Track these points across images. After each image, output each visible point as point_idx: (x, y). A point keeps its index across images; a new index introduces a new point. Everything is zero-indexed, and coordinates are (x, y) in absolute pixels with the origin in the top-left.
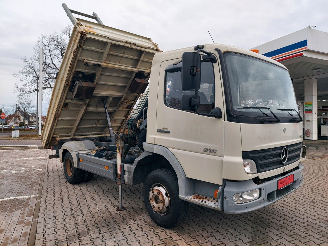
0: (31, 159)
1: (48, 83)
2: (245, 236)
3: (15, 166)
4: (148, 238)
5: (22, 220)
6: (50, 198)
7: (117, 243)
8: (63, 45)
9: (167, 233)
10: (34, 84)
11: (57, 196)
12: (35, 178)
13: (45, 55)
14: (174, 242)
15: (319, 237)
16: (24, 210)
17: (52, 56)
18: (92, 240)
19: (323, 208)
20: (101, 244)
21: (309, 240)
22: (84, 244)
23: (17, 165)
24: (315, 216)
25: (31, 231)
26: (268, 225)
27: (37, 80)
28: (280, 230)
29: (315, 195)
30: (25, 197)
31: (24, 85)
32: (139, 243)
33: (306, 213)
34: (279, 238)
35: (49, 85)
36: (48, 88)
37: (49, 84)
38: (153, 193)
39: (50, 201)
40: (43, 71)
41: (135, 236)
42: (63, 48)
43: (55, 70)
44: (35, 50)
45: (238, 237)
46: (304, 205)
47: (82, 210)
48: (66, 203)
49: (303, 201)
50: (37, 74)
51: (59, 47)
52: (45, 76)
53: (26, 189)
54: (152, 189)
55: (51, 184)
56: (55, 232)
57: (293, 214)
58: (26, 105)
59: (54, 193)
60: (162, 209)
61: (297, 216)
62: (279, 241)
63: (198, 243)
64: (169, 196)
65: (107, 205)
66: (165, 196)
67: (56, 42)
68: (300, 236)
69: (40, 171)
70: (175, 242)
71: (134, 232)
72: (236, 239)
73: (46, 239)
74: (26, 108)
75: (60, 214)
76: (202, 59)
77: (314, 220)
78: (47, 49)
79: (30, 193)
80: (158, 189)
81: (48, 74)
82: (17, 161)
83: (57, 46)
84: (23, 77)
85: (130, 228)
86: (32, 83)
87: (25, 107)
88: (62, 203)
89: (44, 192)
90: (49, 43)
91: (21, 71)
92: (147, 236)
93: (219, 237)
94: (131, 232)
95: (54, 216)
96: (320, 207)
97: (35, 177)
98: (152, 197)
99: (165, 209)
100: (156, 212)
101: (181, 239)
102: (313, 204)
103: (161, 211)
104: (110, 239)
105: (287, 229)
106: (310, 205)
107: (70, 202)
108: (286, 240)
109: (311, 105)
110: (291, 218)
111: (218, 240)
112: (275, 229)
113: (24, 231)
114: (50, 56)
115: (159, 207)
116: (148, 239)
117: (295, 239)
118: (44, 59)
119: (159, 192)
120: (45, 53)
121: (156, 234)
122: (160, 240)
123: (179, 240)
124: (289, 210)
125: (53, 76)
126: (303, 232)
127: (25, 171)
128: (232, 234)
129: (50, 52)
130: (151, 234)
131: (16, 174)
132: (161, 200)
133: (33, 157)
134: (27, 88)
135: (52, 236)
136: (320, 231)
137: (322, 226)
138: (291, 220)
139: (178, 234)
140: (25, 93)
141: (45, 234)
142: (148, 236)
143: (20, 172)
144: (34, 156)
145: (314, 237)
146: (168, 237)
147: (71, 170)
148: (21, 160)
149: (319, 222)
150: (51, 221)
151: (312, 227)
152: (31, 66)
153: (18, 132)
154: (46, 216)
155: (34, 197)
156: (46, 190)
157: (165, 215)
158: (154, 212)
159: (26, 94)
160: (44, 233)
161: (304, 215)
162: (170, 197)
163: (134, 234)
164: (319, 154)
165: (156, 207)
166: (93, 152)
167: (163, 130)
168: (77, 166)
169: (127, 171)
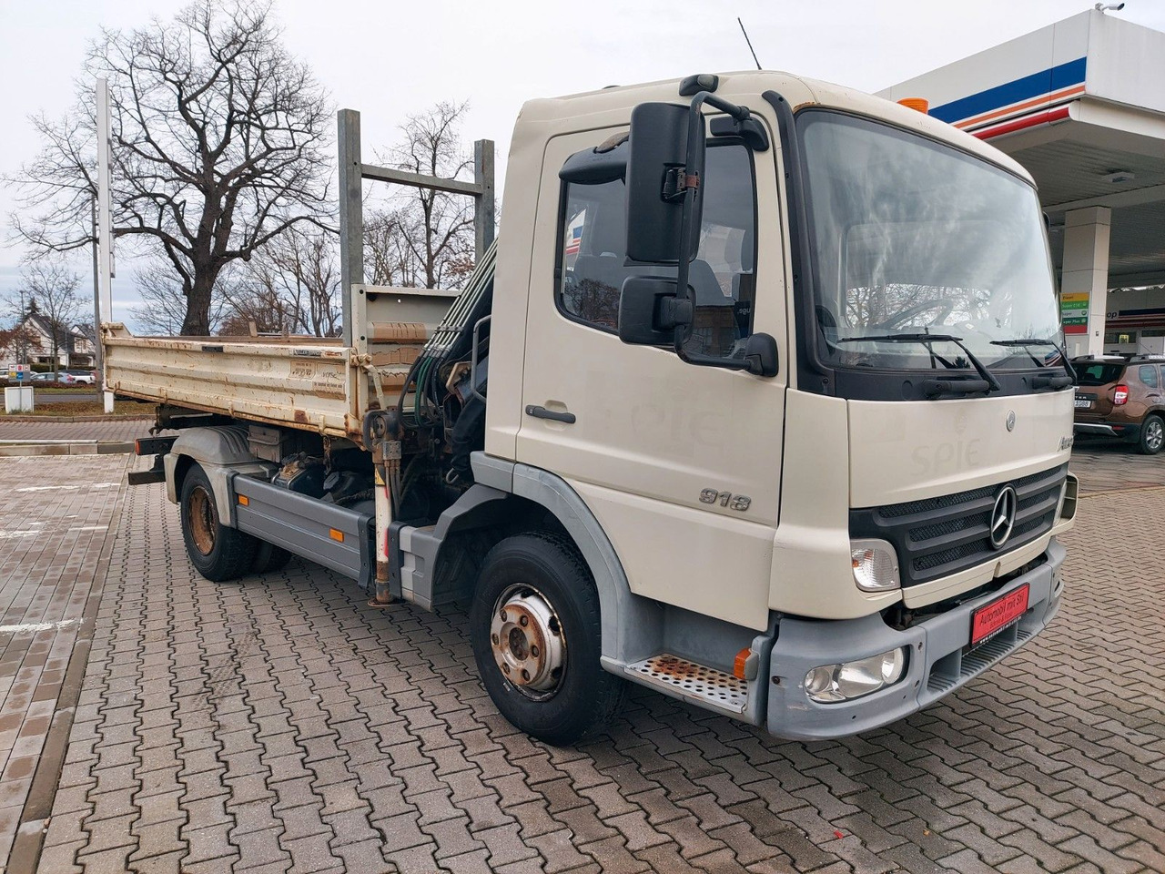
0: (72, 487)
1: (133, 212)
2: (840, 770)
3: (9, 513)
4: (482, 780)
5: (15, 711)
6: (129, 629)
7: (368, 799)
8: (186, 69)
9: (553, 761)
10: (79, 216)
11: (156, 625)
12: (79, 559)
13: (118, 106)
14: (578, 795)
15: (1104, 774)
16: (27, 675)
17: (146, 113)
18: (273, 786)
19: (1118, 669)
20: (305, 803)
21: (1071, 785)
22: (241, 804)
23: (16, 510)
24: (1093, 697)
25: (44, 756)
26: (922, 728)
27: (93, 203)
28: (967, 749)
29: (1091, 623)
30: (33, 626)
31: (45, 220)
32: (449, 796)
33: (1059, 687)
34: (964, 777)
35: (137, 219)
36: (134, 230)
37: (137, 215)
38: (504, 620)
39: (127, 642)
40: (110, 167)
41: (434, 771)
42: (184, 81)
43: (156, 163)
44: (77, 86)
45: (814, 772)
46: (1052, 659)
47: (243, 676)
48: (187, 650)
49: (1048, 644)
50: (92, 180)
51: (169, 75)
52: (118, 185)
53: (40, 598)
54: (502, 606)
55: (134, 578)
56: (134, 759)
57: (1012, 691)
58: (58, 294)
59: (145, 613)
60: (535, 679)
61: (1028, 698)
62: (963, 788)
63: (666, 795)
64: (561, 629)
65: (337, 658)
66: (547, 632)
67: (158, 57)
68: (1038, 768)
69: (99, 534)
70: (581, 793)
71: (432, 758)
72: (807, 782)
73: (100, 784)
74: (57, 308)
75: (157, 693)
76: (709, 135)
77: (1087, 711)
78: (126, 85)
79: (55, 612)
80: (522, 604)
81: (132, 179)
82: (18, 495)
83: (164, 72)
84: (38, 191)
85: (419, 743)
86: (75, 212)
87: (53, 301)
88: (172, 652)
89: (106, 611)
90: (130, 60)
91: (28, 168)
92: (478, 771)
93: (745, 774)
94: (423, 755)
95: (135, 698)
96: (1108, 664)
97: (81, 553)
98: (499, 635)
99: (546, 677)
100: (515, 687)
101: (603, 781)
102: (1084, 656)
103: (533, 684)
104: (342, 784)
105: (992, 746)
106: (1072, 657)
107: (199, 648)
108: (988, 784)
109: (1085, 304)
110: (1006, 705)
111: (739, 786)
112: (946, 746)
113: (16, 755)
114: (139, 111)
115: (524, 672)
116: (484, 785)
117: (1019, 781)
118: (114, 123)
119: (526, 617)
120: (119, 100)
121: (515, 763)
122: (529, 786)
123: (597, 785)
124: (999, 674)
125: (150, 185)
126: (1048, 756)
127: (44, 534)
128: (794, 764)
129: (136, 95)
130: (494, 763)
131: (10, 542)
132: (533, 647)
133: (77, 482)
134: (54, 229)
135: (125, 772)
136: (1111, 751)
137: (1115, 734)
138: (1008, 712)
139: (593, 765)
140: (49, 251)
141: (95, 765)
142: (483, 772)
143: (25, 536)
144: (83, 478)
145: (1086, 773)
146: (559, 774)
147: (210, 531)
148: (34, 492)
149: (1104, 719)
150: (127, 715)
151: (1081, 736)
152: (68, 148)
153: (28, 392)
154: (107, 699)
155: (68, 629)
156: (117, 603)
157: (548, 700)
158: (507, 687)
159: (54, 254)
160: (93, 762)
161: (1051, 694)
162: (564, 634)
163: (433, 766)
164: (1104, 479)
165: (515, 669)
166: (288, 472)
167: (548, 409)
168: (230, 522)
169: (412, 554)
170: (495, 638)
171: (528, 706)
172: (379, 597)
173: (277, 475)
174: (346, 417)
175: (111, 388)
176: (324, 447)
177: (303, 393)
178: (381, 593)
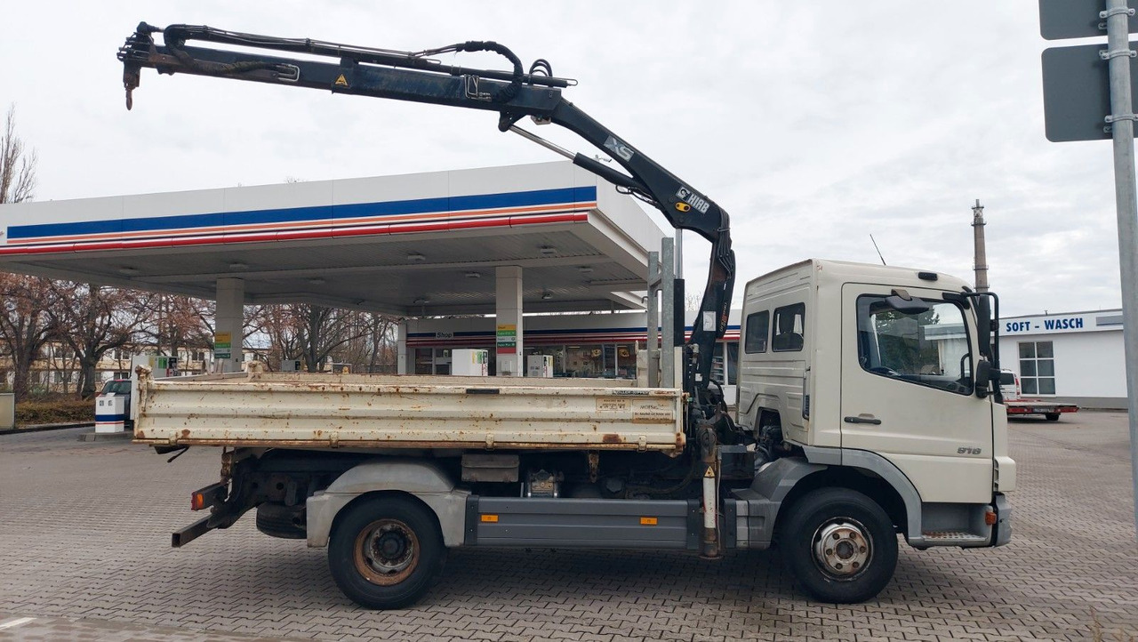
38: (837, 538)
80: (844, 528)
98: (833, 549)
109: (514, 333)
115: (854, 564)
119: (853, 533)
132: (862, 547)
157: (858, 578)
158: (827, 580)
165: (847, 564)
166: (545, 487)
167: (861, 418)
168: (463, 541)
169: (748, 517)
170: (829, 552)
171: (847, 585)
172: (713, 553)
173: (529, 490)
174: (679, 435)
175: (156, 439)
176: (590, 462)
177: (612, 421)
178: (714, 550)
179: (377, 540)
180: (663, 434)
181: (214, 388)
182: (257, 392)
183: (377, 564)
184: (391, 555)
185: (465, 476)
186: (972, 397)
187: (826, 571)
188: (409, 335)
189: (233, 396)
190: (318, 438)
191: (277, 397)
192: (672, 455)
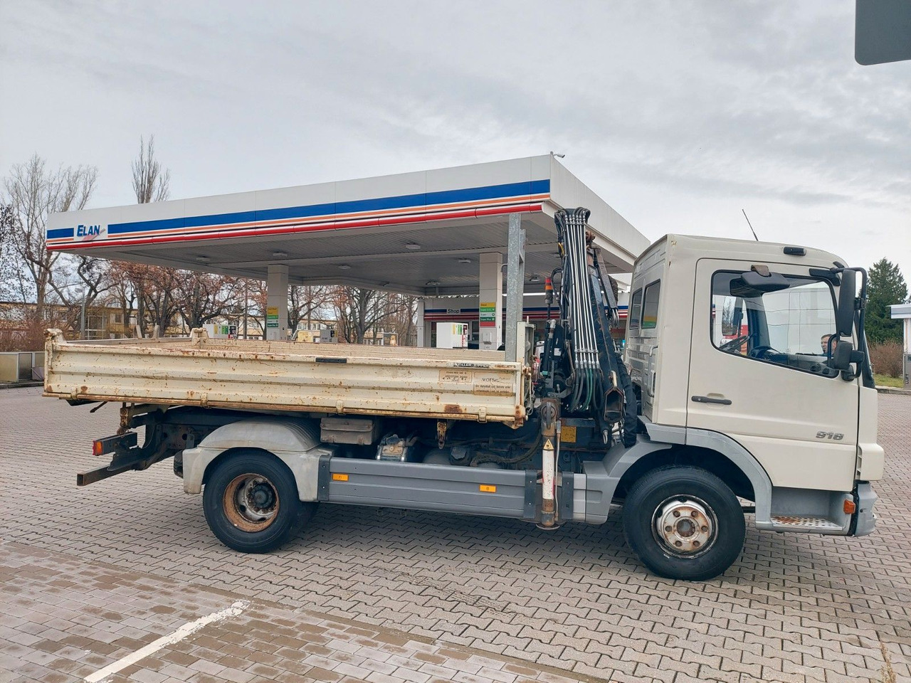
38: (677, 516)
60: (704, 544)
64: (714, 514)
89: (240, 590)
98: (673, 526)
109: (493, 310)
115: (695, 542)
119: (695, 512)
132: (703, 526)
158: (667, 556)
162: (717, 517)
165: (687, 543)
166: (395, 450)
167: (710, 397)
168: (316, 497)
169: (586, 490)
170: (668, 528)
171: (688, 563)
172: (548, 523)
173: (380, 454)
174: (517, 407)
175: (62, 393)
176: (438, 429)
177: (454, 392)
178: (551, 520)
179: (250, 490)
180: (504, 406)
181: (106, 350)
182: (140, 355)
183: (250, 512)
184: (262, 504)
185: (324, 438)
186: (838, 379)
187: (667, 548)
188: (426, 311)
189: (122, 358)
190: (190, 398)
191: (156, 360)
192: (513, 427)
